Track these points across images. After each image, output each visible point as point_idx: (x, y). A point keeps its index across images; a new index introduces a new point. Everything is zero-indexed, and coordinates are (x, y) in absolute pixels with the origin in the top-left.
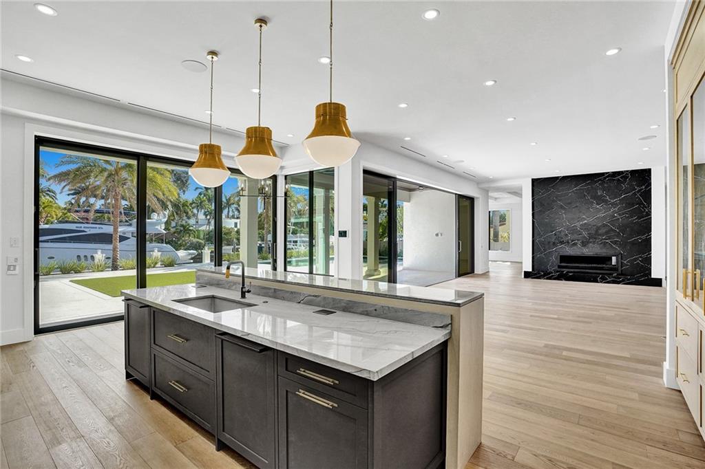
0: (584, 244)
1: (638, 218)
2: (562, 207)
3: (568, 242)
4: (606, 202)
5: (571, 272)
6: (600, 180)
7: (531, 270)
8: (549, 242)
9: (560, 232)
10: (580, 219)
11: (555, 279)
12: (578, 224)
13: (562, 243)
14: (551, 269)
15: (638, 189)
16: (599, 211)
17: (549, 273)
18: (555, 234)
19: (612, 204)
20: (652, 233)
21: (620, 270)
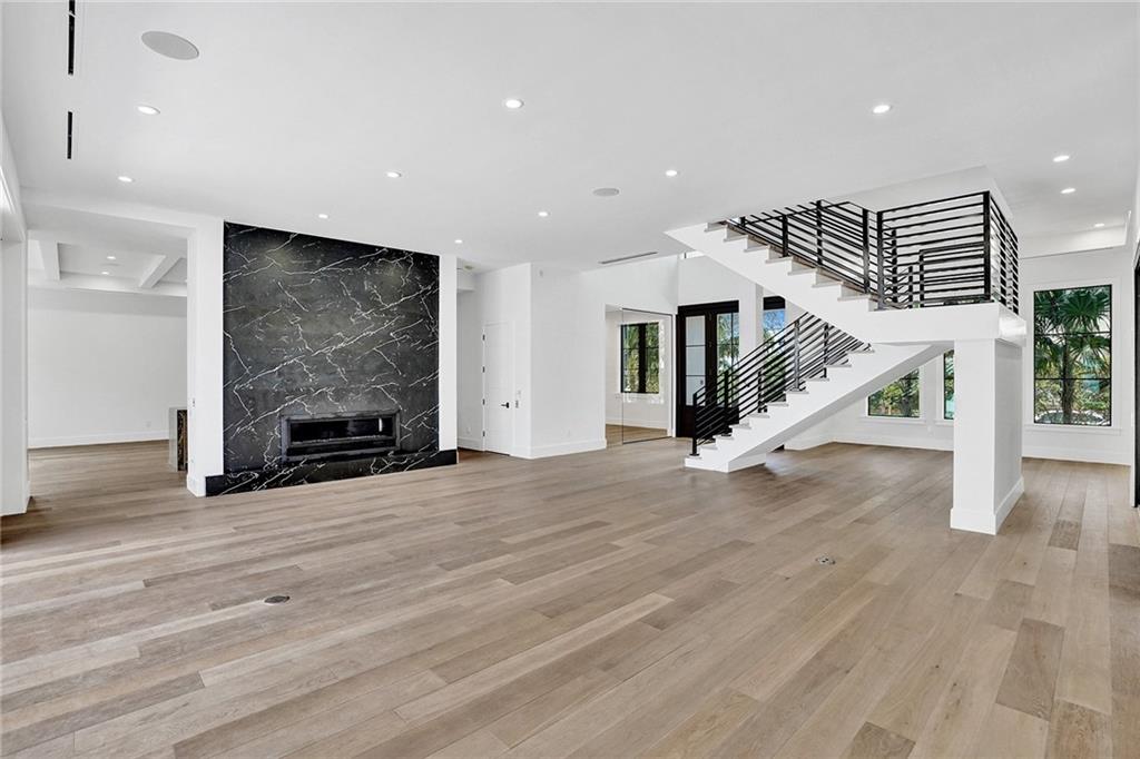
0: (340, 395)
1: (422, 344)
2: (295, 309)
3: (308, 392)
4: (375, 304)
5: (319, 461)
6: (368, 259)
7: (221, 473)
8: (265, 394)
9: (291, 367)
10: (330, 339)
11: (287, 484)
12: (328, 351)
13: (295, 393)
14: (270, 461)
15: (423, 289)
16: (364, 324)
17: (273, 473)
18: (280, 373)
19: (387, 312)
20: (440, 370)
21: (398, 444)
